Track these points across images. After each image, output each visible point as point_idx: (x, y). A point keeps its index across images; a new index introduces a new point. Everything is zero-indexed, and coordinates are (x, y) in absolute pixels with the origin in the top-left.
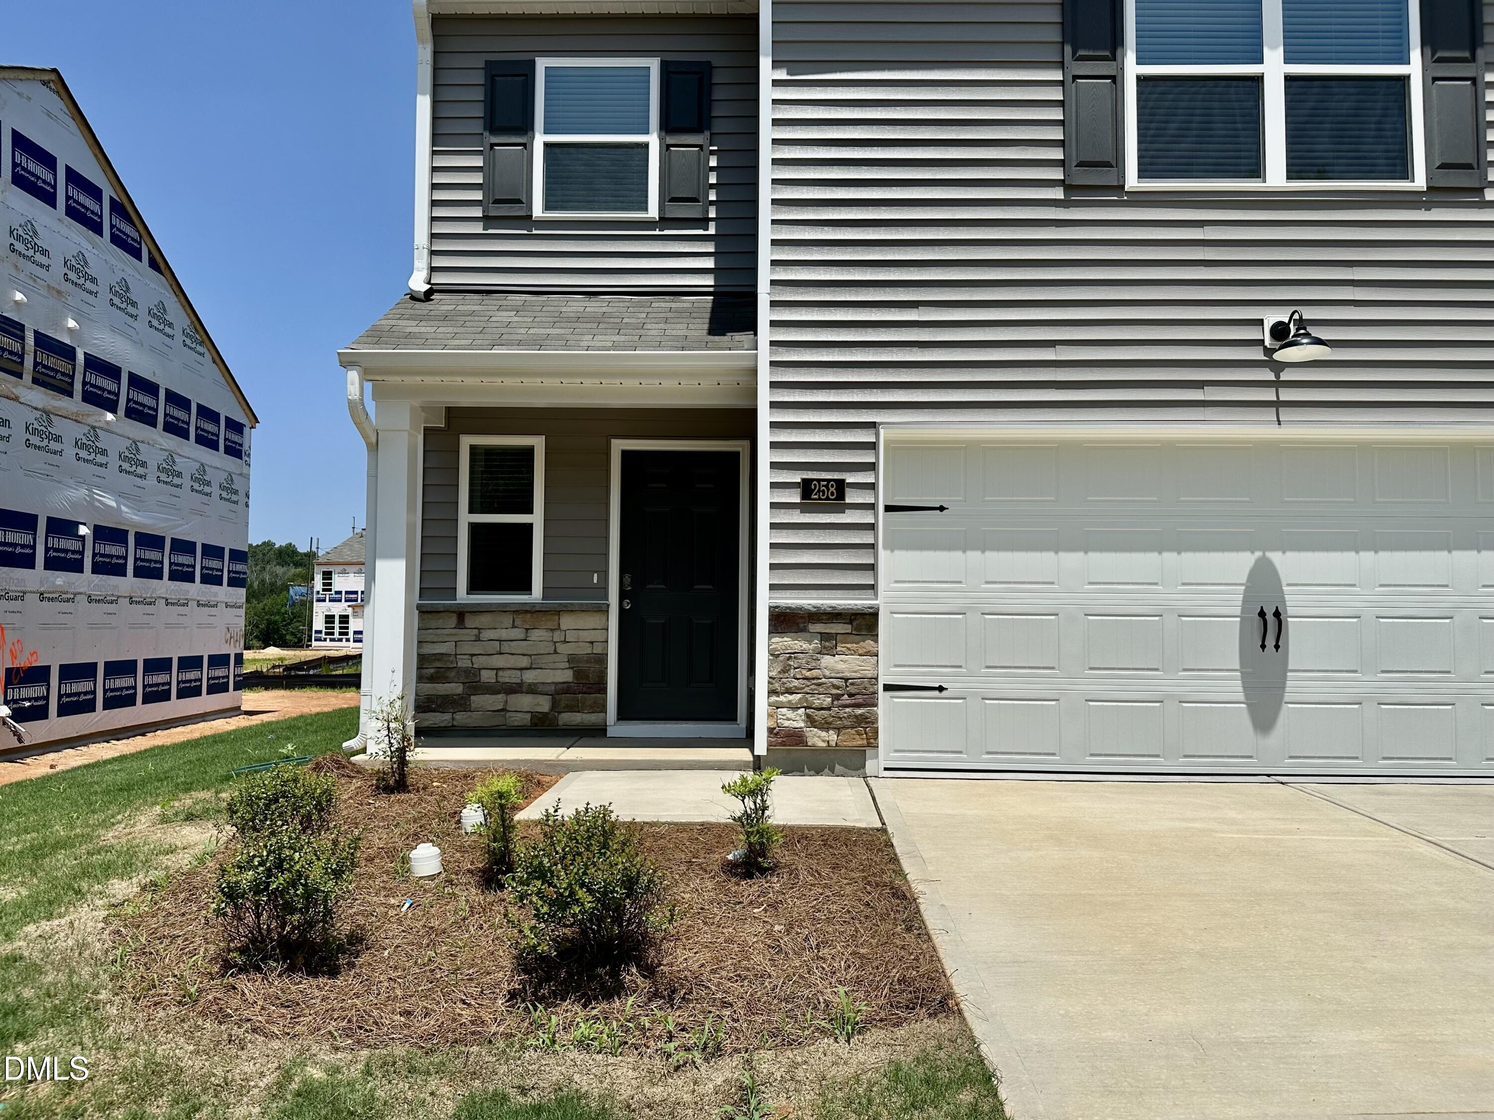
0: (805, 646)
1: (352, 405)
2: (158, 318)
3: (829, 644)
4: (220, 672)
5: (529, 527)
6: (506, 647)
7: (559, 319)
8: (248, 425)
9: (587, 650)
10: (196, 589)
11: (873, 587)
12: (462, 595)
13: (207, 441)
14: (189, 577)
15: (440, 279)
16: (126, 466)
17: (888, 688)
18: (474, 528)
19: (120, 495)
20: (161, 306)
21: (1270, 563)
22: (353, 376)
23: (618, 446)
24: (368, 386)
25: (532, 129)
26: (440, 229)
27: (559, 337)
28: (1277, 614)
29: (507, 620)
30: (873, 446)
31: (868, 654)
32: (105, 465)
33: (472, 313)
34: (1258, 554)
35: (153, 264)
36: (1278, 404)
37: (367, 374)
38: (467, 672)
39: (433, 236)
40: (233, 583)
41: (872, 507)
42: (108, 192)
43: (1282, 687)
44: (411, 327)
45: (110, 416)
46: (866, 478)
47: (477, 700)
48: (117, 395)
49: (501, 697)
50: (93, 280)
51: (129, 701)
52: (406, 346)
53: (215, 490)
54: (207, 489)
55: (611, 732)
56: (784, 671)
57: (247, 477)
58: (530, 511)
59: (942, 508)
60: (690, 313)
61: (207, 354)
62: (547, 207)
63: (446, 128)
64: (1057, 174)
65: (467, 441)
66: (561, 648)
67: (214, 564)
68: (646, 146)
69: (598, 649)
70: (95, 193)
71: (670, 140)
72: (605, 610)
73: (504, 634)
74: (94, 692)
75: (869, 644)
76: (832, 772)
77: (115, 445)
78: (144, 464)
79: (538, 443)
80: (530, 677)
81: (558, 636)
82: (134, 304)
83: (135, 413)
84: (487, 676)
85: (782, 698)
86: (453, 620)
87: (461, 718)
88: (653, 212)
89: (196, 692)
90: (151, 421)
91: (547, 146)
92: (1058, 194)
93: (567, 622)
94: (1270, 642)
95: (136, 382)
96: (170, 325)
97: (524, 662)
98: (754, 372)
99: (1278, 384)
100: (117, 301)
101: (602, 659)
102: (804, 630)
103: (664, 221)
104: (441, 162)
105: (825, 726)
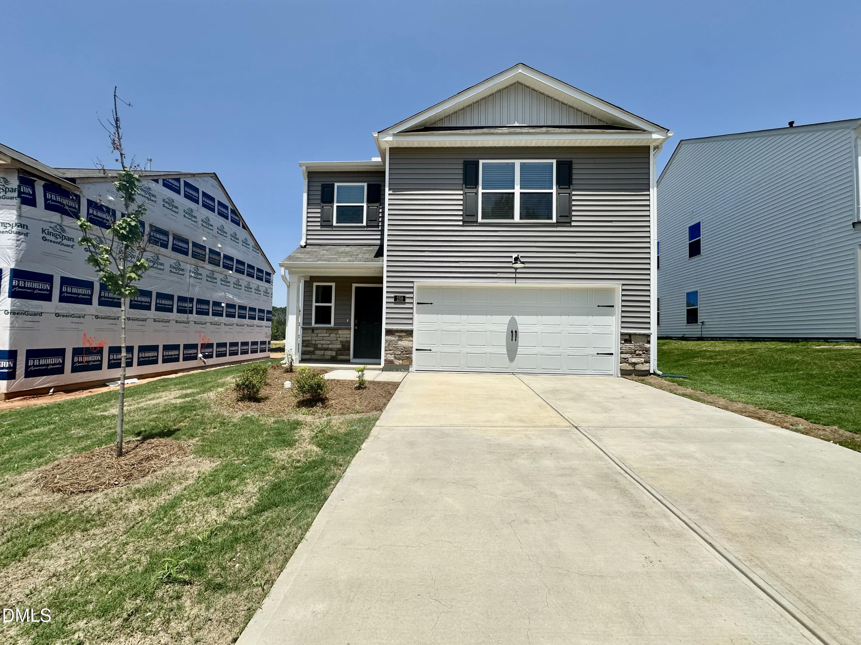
0: (394, 339)
1: (282, 276)
2: (245, 243)
3: (400, 338)
4: (263, 346)
5: (330, 307)
6: (324, 338)
7: (338, 253)
8: (272, 273)
9: (345, 339)
10: (256, 322)
11: (412, 324)
12: (313, 325)
13: (260, 278)
14: (254, 318)
15: (308, 241)
16: (235, 286)
17: (417, 350)
18: (316, 307)
19: (234, 295)
20: (246, 239)
21: (515, 319)
22: (283, 269)
23: (354, 285)
24: (287, 271)
25: (333, 202)
26: (309, 228)
27: (335, 258)
28: (516, 332)
29: (325, 331)
30: (413, 287)
31: (410, 341)
32: (229, 286)
33: (315, 251)
34: (512, 316)
35: (244, 227)
36: (516, 278)
37: (286, 268)
38: (314, 344)
39: (307, 230)
40: (267, 320)
41: (412, 303)
42: (230, 207)
43: (516, 351)
44: (299, 255)
45: (231, 272)
46: (411, 296)
47: (317, 352)
48: (233, 266)
49: (323, 351)
50: (226, 233)
51: (236, 354)
52: (296, 261)
53: (262, 293)
54: (260, 293)
55: (351, 361)
56: (389, 345)
57: (272, 289)
58: (331, 302)
59: (432, 304)
60: (372, 251)
61: (260, 253)
62: (337, 222)
63: (311, 202)
64: (461, 218)
65: (315, 284)
66: (338, 339)
67: (261, 314)
68: (363, 206)
69: (348, 339)
70: (226, 207)
71: (369, 205)
72: (350, 329)
73: (324, 335)
74: (226, 351)
75: (411, 338)
76: (401, 371)
77: (232, 280)
78: (241, 286)
79: (333, 285)
80: (330, 346)
81: (338, 336)
82: (238, 239)
83: (238, 271)
84: (319, 346)
85: (388, 352)
86: (311, 331)
87: (313, 357)
88: (365, 224)
89: (256, 352)
90: (243, 273)
91: (337, 206)
92: (461, 223)
93: (340, 332)
94: (514, 339)
95: (238, 262)
96: (249, 245)
97: (329, 342)
98: (383, 268)
99: (516, 273)
100: (233, 238)
101: (349, 342)
102: (394, 335)
103: (367, 226)
104: (309, 211)
105: (399, 359)
